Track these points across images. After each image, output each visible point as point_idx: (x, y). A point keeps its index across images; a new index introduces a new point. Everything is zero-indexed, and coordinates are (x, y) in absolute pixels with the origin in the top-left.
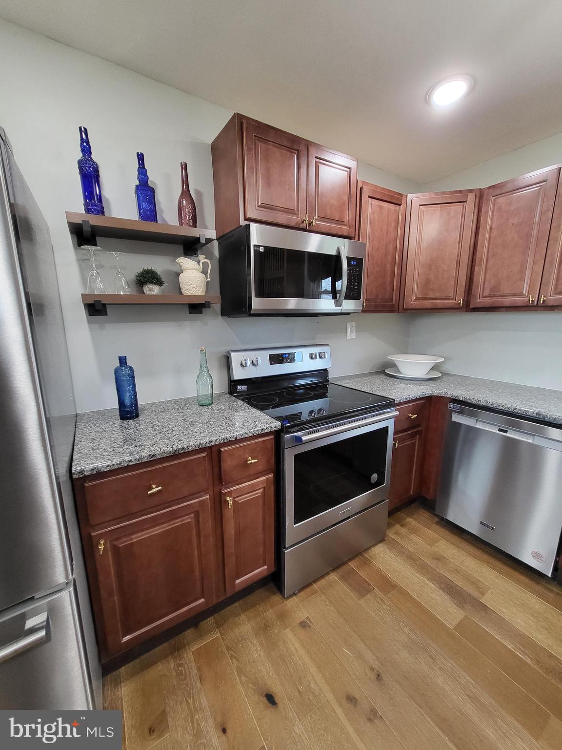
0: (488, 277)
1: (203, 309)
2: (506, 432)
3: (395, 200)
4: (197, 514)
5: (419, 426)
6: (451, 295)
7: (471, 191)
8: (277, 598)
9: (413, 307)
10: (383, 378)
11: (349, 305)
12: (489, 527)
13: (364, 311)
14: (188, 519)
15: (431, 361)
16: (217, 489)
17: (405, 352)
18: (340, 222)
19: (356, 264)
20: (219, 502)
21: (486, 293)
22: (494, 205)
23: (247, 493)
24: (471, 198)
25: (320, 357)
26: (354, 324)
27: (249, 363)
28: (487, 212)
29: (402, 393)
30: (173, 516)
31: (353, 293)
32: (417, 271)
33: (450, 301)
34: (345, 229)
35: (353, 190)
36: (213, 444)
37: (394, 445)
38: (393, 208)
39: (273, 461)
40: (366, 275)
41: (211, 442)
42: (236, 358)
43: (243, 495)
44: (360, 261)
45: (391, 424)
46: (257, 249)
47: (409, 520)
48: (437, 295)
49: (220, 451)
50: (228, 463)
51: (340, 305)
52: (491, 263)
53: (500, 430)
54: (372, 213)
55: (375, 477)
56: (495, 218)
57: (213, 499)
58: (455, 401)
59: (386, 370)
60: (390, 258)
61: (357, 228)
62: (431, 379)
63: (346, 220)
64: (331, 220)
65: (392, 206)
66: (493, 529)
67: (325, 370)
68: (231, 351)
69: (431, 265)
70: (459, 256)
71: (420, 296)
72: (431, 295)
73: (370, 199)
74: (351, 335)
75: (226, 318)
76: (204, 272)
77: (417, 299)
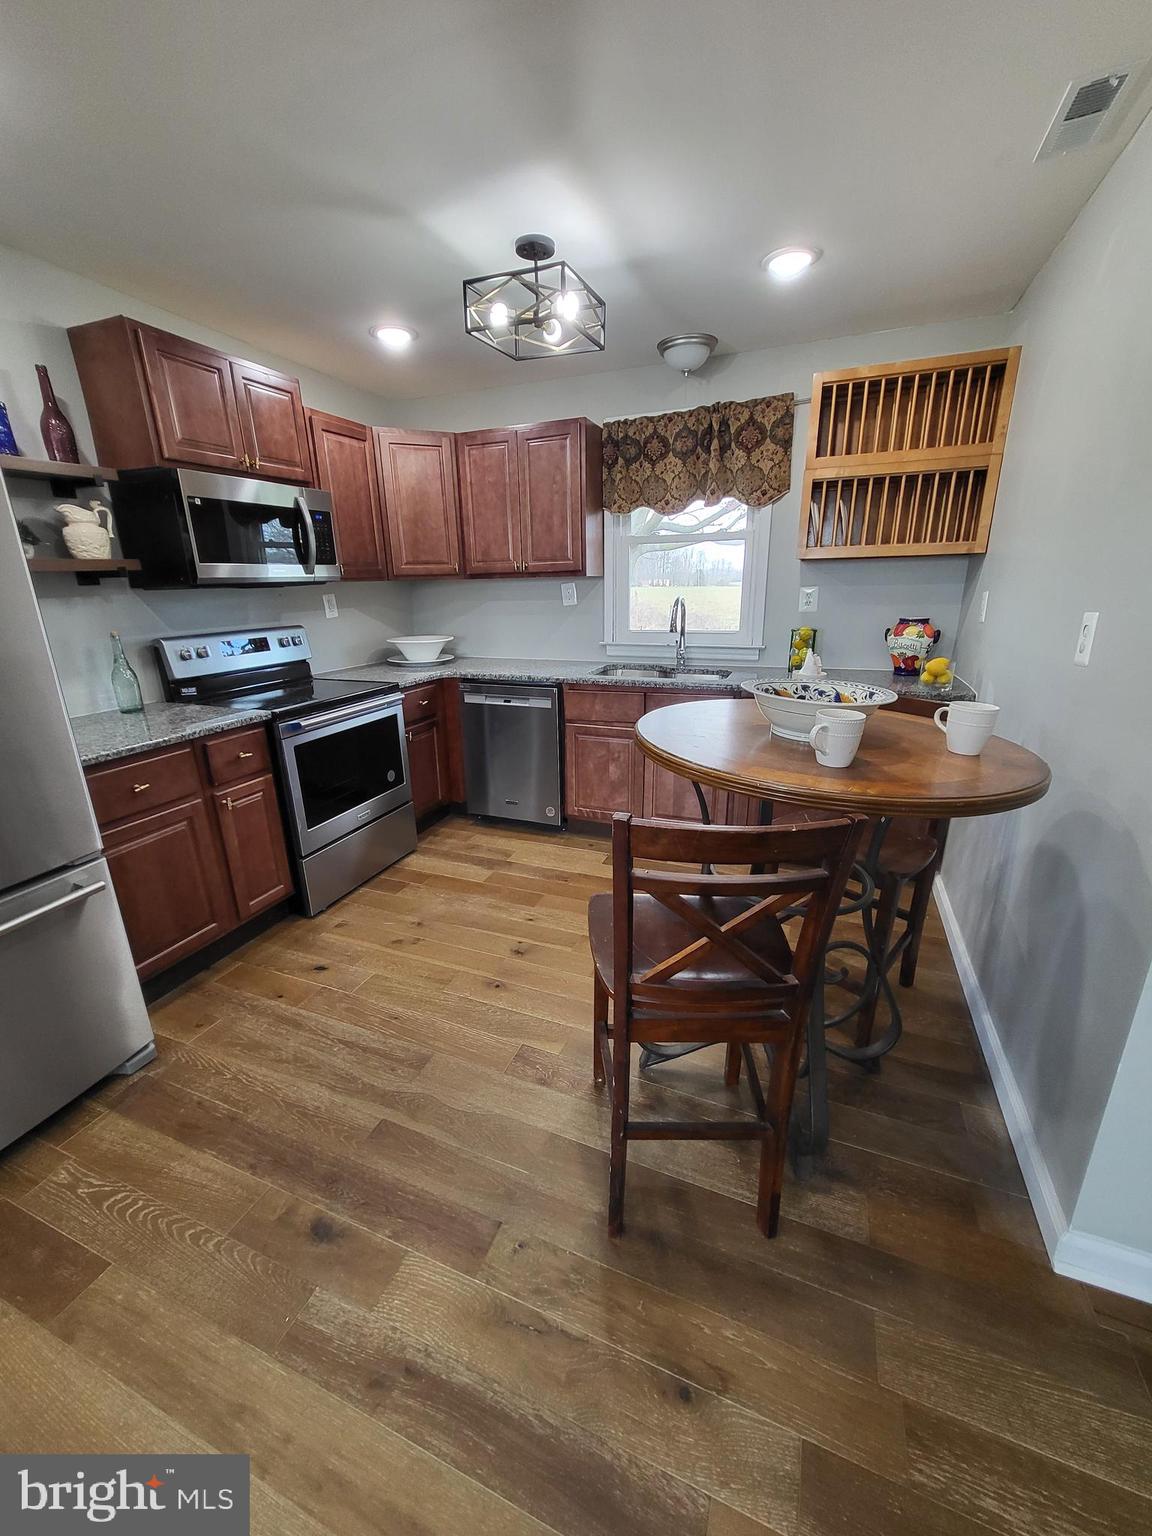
0: (477, 538)
1: (101, 579)
2: (509, 702)
3: (357, 433)
4: (190, 820)
5: (434, 715)
6: (445, 560)
7: (445, 434)
8: (303, 921)
9: (405, 573)
10: (386, 668)
11: (321, 572)
12: (513, 803)
13: (343, 579)
14: (182, 826)
15: (438, 641)
16: (208, 794)
17: (410, 632)
18: (290, 463)
19: (323, 519)
20: (214, 808)
21: (479, 558)
22: (469, 457)
23: (245, 797)
24: (445, 442)
25: (295, 644)
26: (333, 597)
27: (194, 655)
28: (464, 463)
29: (408, 678)
30: (164, 823)
31: (326, 558)
32: (401, 527)
33: (445, 566)
34: (299, 472)
35: (300, 421)
36: (197, 736)
37: (408, 738)
38: (357, 445)
39: (269, 759)
40: (337, 532)
41: (195, 733)
42: (171, 649)
43: (241, 798)
44: (326, 516)
45: (398, 710)
46: (192, 501)
47: (443, 829)
48: (431, 558)
49: (205, 747)
50: (217, 761)
51: (313, 572)
52: (477, 522)
53: (505, 701)
54: (330, 451)
55: (391, 776)
56: (473, 472)
57: (205, 802)
58: (465, 680)
59: (389, 658)
60: (364, 508)
61: (314, 470)
62: (443, 663)
63: (298, 459)
64: (279, 461)
65: (354, 443)
66: (516, 804)
67: (304, 661)
68: (163, 639)
69: (417, 520)
70: (445, 511)
71: (411, 560)
72: (423, 558)
73: (324, 434)
74: (332, 613)
75: (141, 591)
76: (103, 525)
77: (406, 564)
